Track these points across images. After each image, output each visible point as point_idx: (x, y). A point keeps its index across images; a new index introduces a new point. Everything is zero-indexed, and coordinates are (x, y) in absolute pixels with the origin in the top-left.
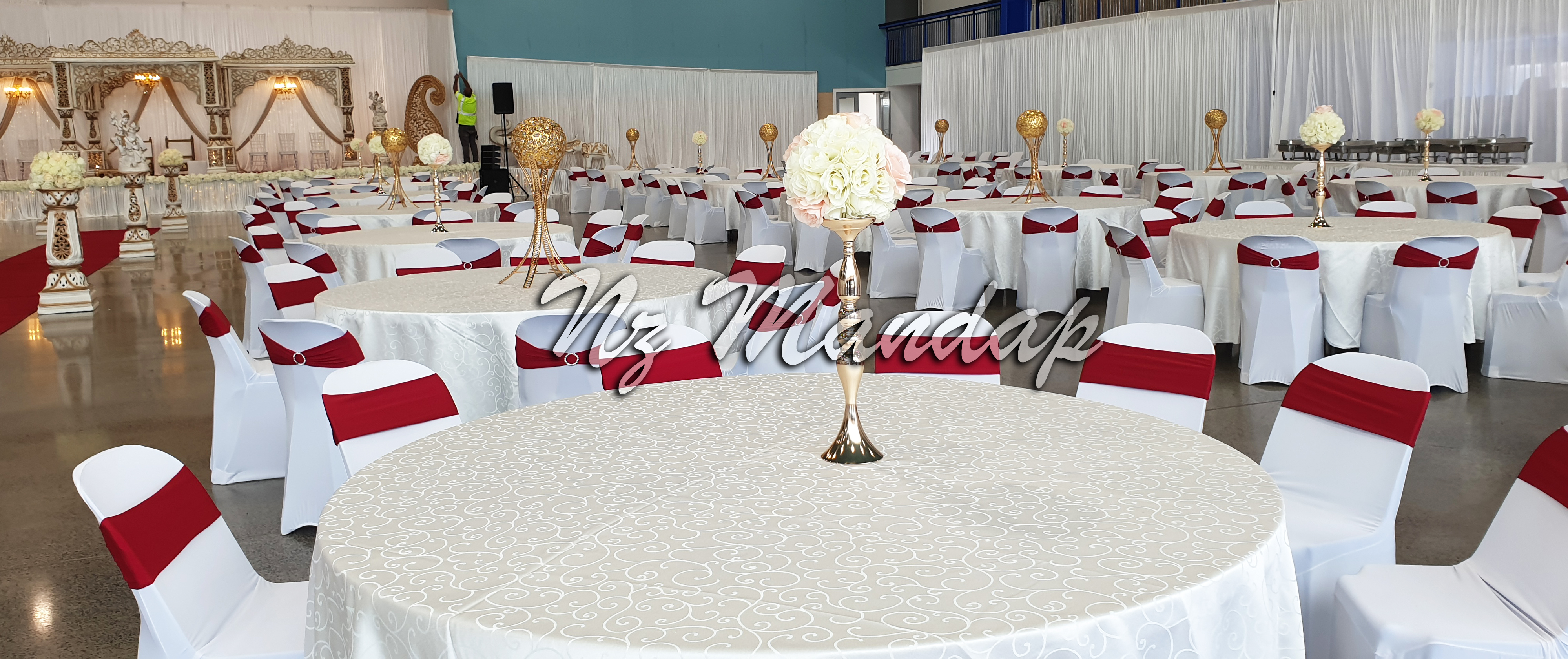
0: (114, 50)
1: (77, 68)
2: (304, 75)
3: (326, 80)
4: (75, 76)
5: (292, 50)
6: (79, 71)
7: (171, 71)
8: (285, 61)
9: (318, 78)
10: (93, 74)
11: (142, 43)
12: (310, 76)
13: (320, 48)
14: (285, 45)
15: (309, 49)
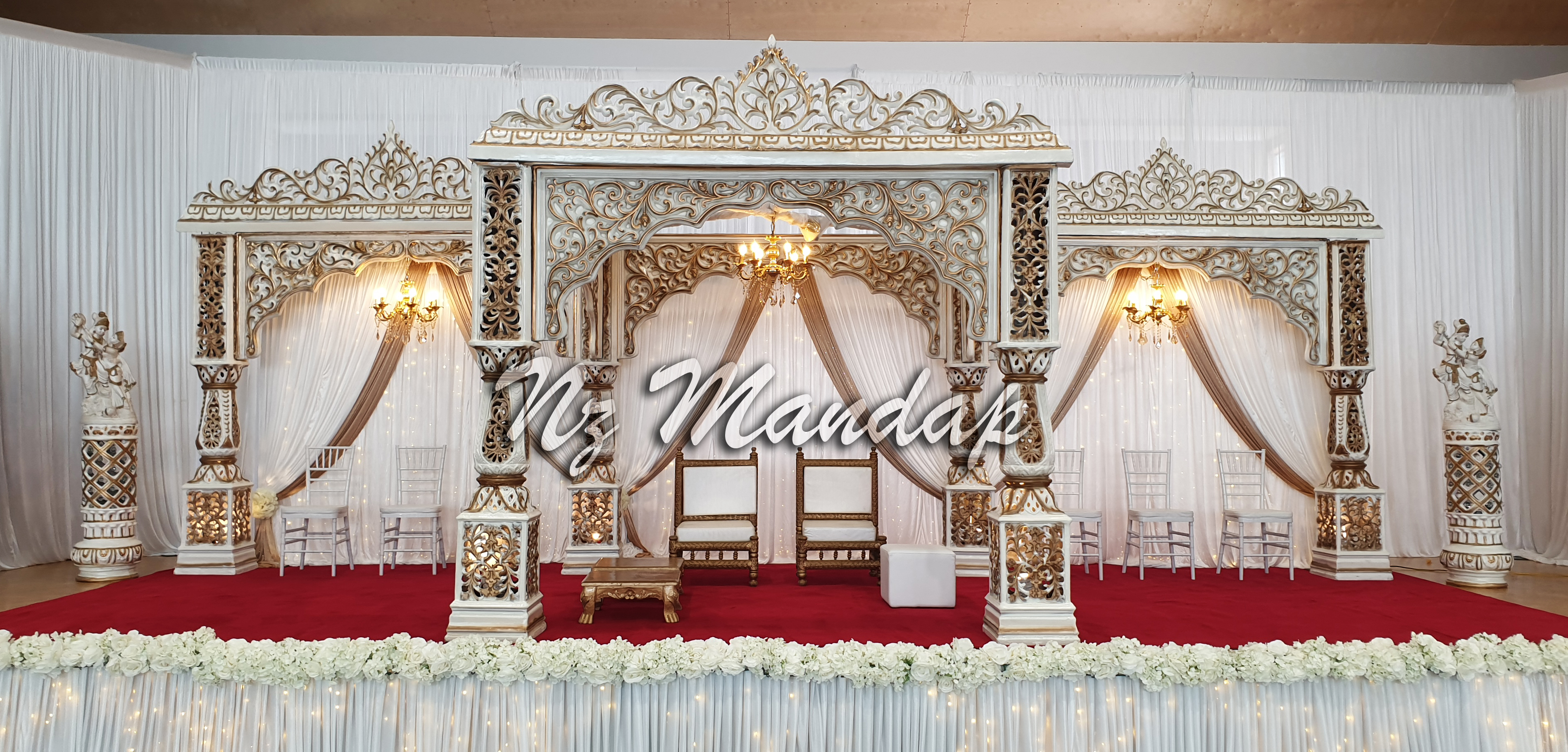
0: (693, 123)
1: (559, 191)
2: (1218, 262)
3: (1287, 279)
4: (550, 222)
5: (1183, 186)
6: (565, 199)
7: (887, 207)
8: (1162, 219)
9: (1262, 275)
10: (614, 213)
11: (792, 99)
12: (1237, 267)
13: (1268, 180)
14: (1159, 171)
15: (1232, 183)
